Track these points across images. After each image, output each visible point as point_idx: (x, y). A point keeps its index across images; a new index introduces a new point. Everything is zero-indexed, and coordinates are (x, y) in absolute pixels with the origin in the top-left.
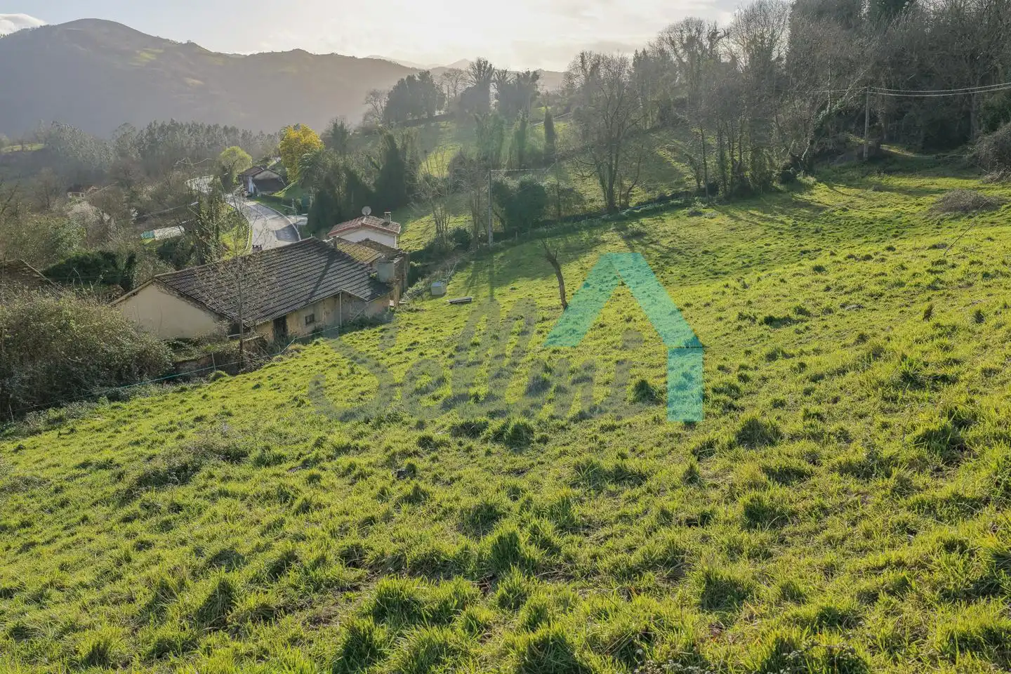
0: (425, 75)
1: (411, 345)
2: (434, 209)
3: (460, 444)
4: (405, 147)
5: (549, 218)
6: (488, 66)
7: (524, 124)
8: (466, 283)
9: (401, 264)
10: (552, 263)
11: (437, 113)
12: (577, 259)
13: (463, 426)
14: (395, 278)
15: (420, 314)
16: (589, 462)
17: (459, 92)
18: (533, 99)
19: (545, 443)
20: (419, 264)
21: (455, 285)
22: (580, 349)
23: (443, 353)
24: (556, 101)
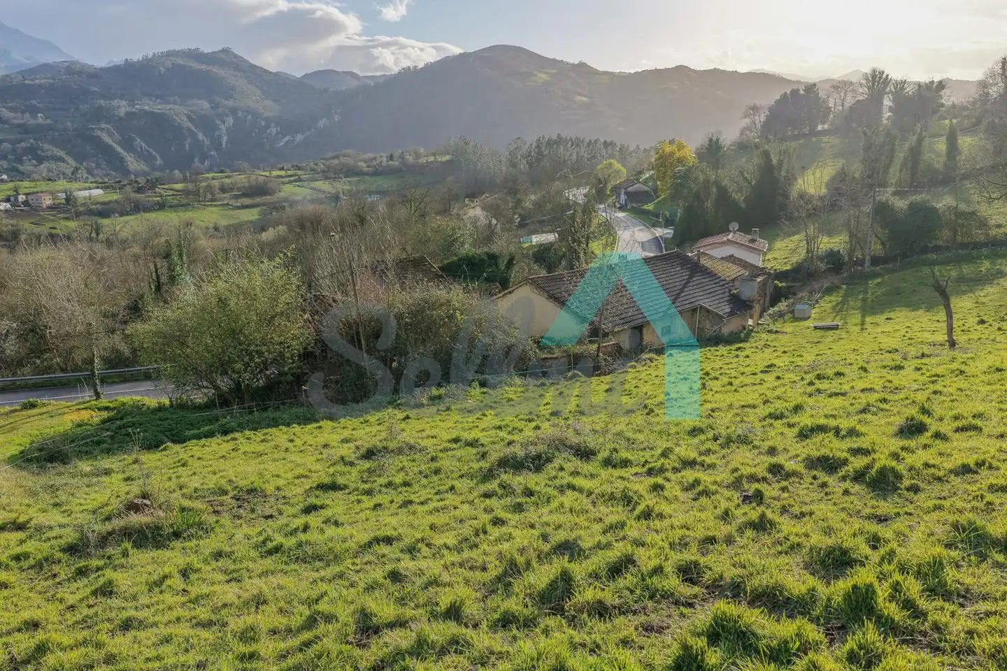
0: (811, 88)
1: (768, 367)
2: (806, 228)
3: (815, 478)
4: (781, 163)
5: (940, 243)
6: (884, 76)
7: (920, 140)
8: (834, 308)
9: (764, 284)
10: (941, 294)
11: (820, 128)
12: (971, 291)
13: (818, 459)
14: (757, 297)
15: (780, 336)
16: (970, 523)
17: (847, 105)
18: (935, 111)
19: (916, 493)
20: (784, 284)
21: (822, 309)
22: (968, 392)
23: (802, 379)
24: (965, 113)
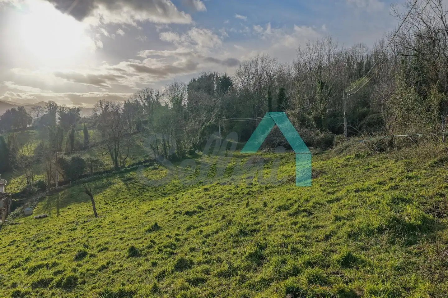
0: (21, 108)
1: (12, 242)
2: (26, 172)
3: (37, 292)
4: (10, 142)
5: (87, 173)
6: (55, 105)
7: (73, 131)
8: (44, 207)
9: (6, 202)
10: (89, 194)
11: (28, 126)
12: (101, 192)
13: (39, 282)
14: (3, 208)
15: (18, 225)
16: (105, 290)
17: (40, 117)
18: (78, 120)
19: (84, 284)
20: (17, 200)
21: (37, 210)
22: (102, 234)
23: (30, 244)
24: (89, 121)
